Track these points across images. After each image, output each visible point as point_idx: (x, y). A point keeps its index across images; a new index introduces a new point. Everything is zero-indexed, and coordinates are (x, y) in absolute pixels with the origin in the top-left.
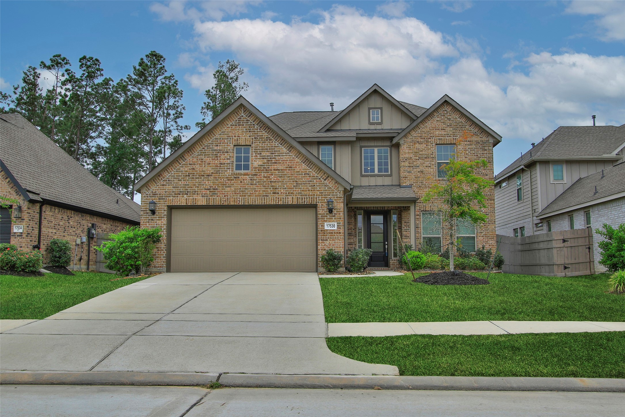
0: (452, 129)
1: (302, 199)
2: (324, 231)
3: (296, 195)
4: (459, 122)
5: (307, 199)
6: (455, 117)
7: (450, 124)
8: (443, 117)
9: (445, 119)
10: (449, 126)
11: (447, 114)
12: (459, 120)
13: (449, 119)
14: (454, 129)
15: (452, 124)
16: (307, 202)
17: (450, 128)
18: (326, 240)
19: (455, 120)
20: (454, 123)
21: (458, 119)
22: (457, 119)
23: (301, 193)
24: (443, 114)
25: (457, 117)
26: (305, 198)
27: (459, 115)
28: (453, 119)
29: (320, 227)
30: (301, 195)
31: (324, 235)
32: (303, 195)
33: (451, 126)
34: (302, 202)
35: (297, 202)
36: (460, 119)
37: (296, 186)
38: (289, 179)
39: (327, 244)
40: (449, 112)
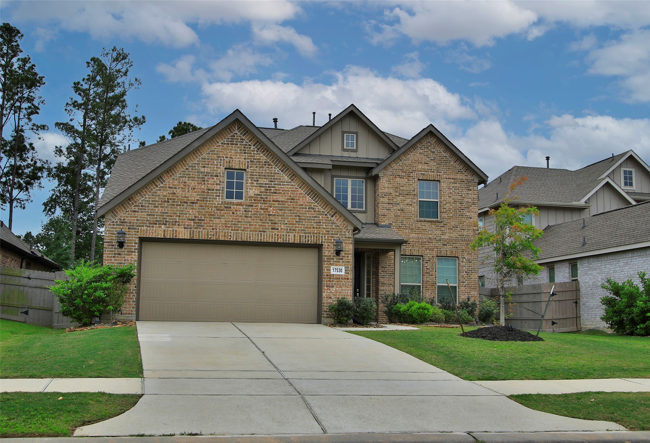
0: (435, 163)
1: (306, 237)
2: (330, 275)
3: (298, 233)
4: (443, 156)
5: (311, 237)
6: (439, 151)
7: (434, 158)
8: (427, 150)
9: (429, 152)
10: (432, 160)
11: (431, 146)
12: (444, 155)
13: (433, 152)
14: (438, 164)
15: (435, 158)
16: (311, 241)
17: (434, 162)
18: (333, 287)
19: (439, 154)
20: (438, 157)
21: (443, 153)
22: (441, 153)
23: (304, 230)
24: (427, 146)
25: (442, 150)
26: (308, 237)
27: (443, 149)
28: (437, 152)
29: (326, 271)
30: (305, 233)
31: (330, 281)
32: (307, 233)
33: (435, 160)
34: (305, 241)
35: (300, 241)
36: (445, 153)
37: (299, 222)
38: (291, 213)
39: (333, 291)
40: (433, 144)
